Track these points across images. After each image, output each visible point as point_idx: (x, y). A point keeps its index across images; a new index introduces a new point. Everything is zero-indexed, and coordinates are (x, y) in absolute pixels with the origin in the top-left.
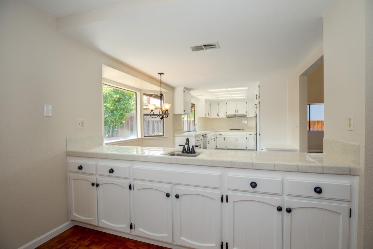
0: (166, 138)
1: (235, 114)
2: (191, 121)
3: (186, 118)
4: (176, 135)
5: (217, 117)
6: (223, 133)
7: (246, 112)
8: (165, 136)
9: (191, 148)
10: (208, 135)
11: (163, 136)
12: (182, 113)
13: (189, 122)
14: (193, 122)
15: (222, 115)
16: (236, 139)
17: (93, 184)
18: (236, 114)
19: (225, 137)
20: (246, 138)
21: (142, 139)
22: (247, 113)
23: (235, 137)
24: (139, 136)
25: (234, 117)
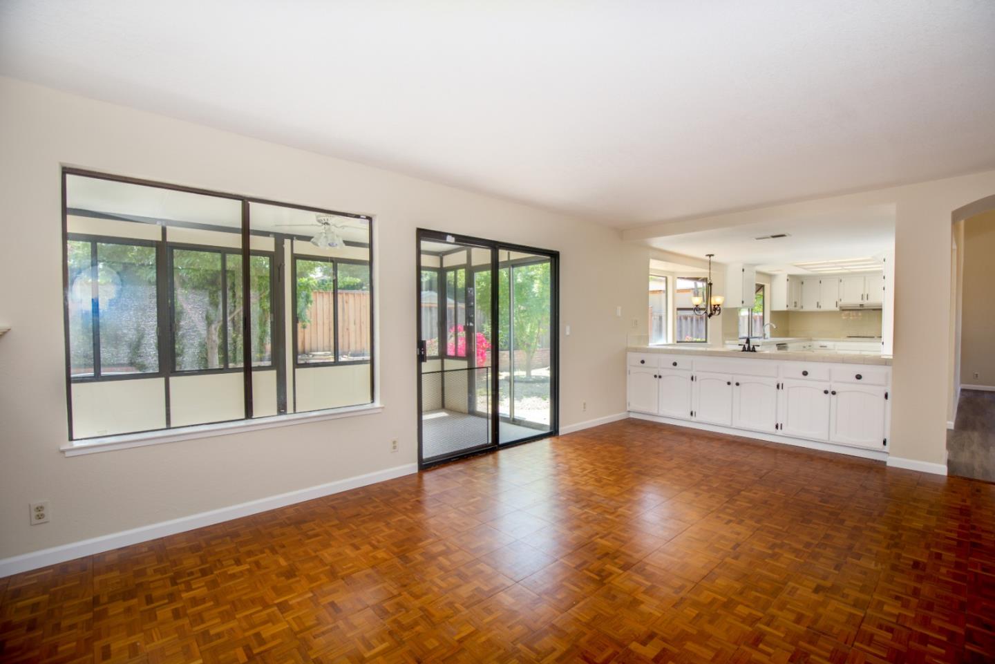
2: (756, 317)
3: (744, 313)
8: (709, 342)
9: (751, 347)
11: (706, 342)
12: (740, 305)
13: (751, 320)
14: (760, 320)
17: (655, 376)
25: (858, 310)
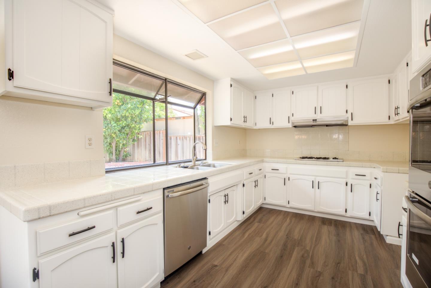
1: (315, 117)
5: (271, 126)
6: (281, 167)
7: (347, 112)
10: (210, 180)
15: (282, 122)
16: (316, 185)
18: (318, 116)
19: (286, 176)
20: (347, 185)
22: (349, 115)
23: (313, 178)
25: (312, 126)
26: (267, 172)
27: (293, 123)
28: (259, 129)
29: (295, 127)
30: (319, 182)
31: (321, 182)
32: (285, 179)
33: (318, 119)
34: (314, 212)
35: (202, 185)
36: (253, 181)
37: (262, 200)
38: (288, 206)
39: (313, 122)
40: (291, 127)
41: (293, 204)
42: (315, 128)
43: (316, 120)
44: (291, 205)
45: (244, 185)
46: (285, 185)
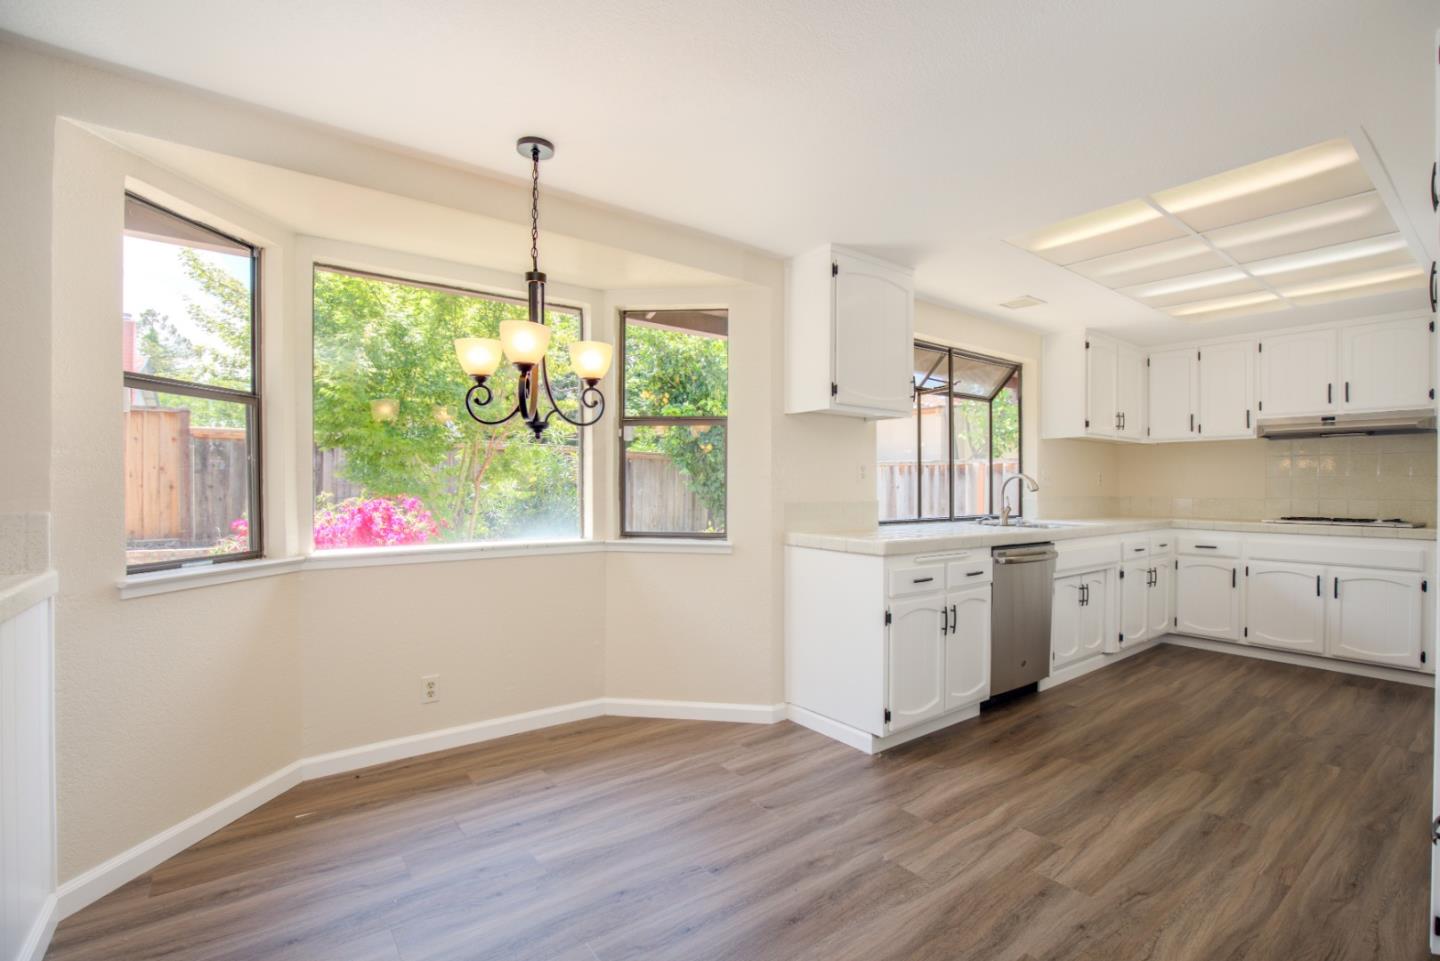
0: (729, 551)
4: (794, 537)
5: (1195, 436)
7: (1432, 395)
10: (1058, 547)
15: (1227, 423)
16: (1328, 587)
18: (1339, 408)
19: (1239, 565)
21: (601, 548)
23: (1319, 570)
24: (589, 535)
25: (1322, 435)
26: (1181, 554)
27: (1260, 428)
28: (1158, 444)
29: (1269, 437)
30: (1336, 579)
31: (1343, 581)
32: (1234, 571)
33: (1339, 416)
34: (1321, 657)
35: (1044, 553)
36: (1143, 570)
37: (1165, 623)
38: (1243, 640)
39: (1324, 424)
40: (1255, 437)
41: (1258, 636)
42: (1333, 440)
43: (1333, 418)
44: (1252, 638)
45: (1122, 575)
46: (1234, 585)
